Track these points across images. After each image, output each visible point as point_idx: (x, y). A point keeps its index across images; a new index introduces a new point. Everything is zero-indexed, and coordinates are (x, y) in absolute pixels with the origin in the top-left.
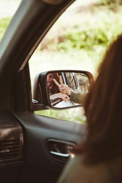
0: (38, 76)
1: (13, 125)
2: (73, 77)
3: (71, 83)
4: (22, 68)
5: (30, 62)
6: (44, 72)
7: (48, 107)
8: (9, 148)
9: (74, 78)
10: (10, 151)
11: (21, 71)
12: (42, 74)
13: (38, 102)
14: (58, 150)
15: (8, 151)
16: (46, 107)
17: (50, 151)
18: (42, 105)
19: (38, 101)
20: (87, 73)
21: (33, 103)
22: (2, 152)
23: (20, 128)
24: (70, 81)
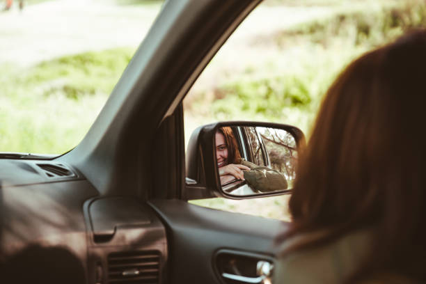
0: (198, 132)
1: (149, 222)
2: (260, 144)
3: (255, 156)
4: (169, 112)
5: (185, 101)
6: (211, 125)
7: (216, 193)
8: (138, 268)
9: (261, 147)
10: (141, 274)
11: (168, 117)
12: (206, 128)
13: (196, 183)
14: (236, 271)
15: (137, 272)
16: (212, 194)
17: (221, 274)
18: (203, 188)
19: (197, 181)
20: (293, 129)
21: (187, 184)
22: (124, 273)
23: (162, 228)
24: (254, 151)
